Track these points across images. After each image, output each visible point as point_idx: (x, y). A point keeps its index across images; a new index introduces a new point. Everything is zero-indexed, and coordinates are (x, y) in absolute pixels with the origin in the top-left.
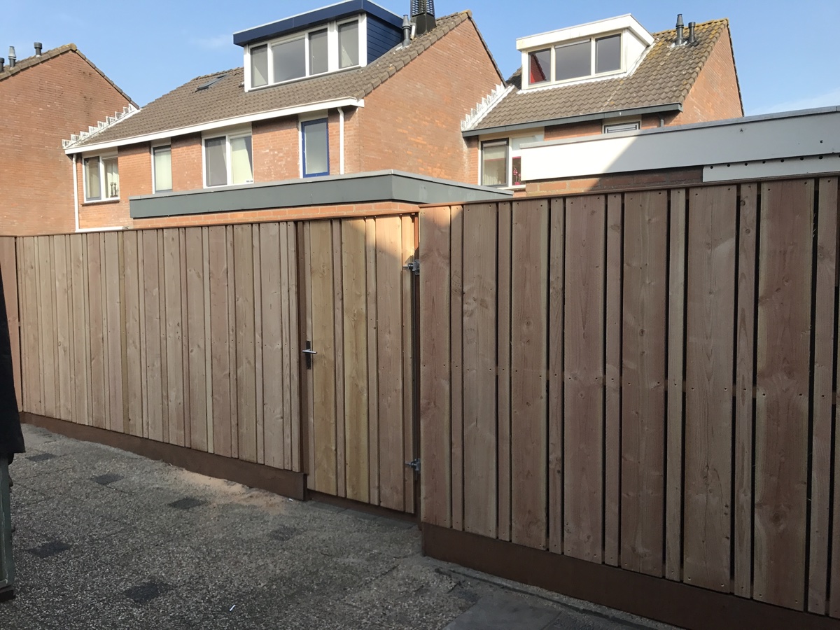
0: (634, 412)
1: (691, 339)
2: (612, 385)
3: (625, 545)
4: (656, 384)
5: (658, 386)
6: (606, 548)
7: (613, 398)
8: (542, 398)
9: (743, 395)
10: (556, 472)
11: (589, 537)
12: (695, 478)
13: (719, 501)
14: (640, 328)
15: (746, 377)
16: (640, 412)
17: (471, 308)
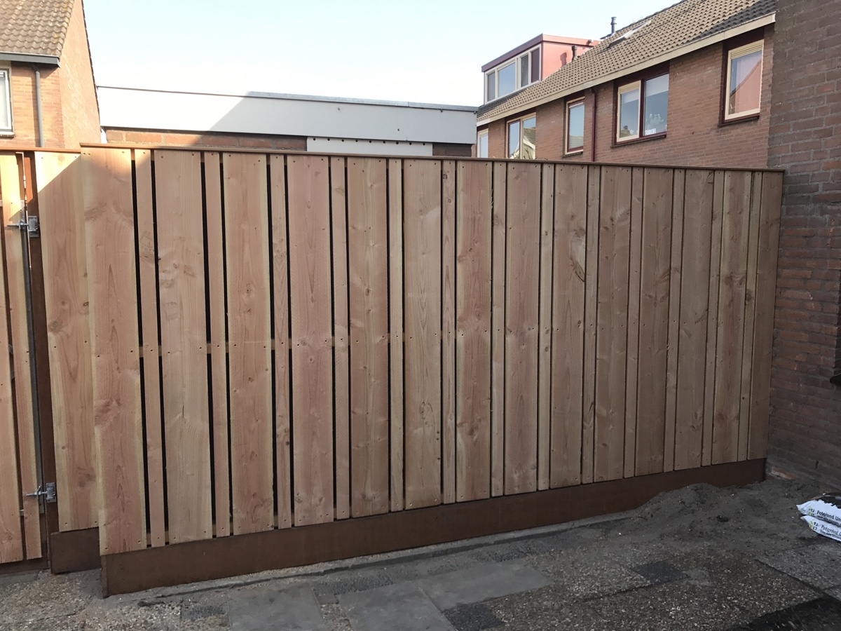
0: (362, 368)
1: (409, 295)
2: (341, 345)
3: (356, 495)
4: (381, 338)
5: (383, 340)
6: (337, 505)
7: (342, 357)
8: (267, 370)
9: (448, 337)
10: (285, 444)
11: (320, 500)
12: (414, 416)
13: (431, 430)
14: (366, 288)
15: (450, 323)
16: (367, 366)
17: (170, 277)
